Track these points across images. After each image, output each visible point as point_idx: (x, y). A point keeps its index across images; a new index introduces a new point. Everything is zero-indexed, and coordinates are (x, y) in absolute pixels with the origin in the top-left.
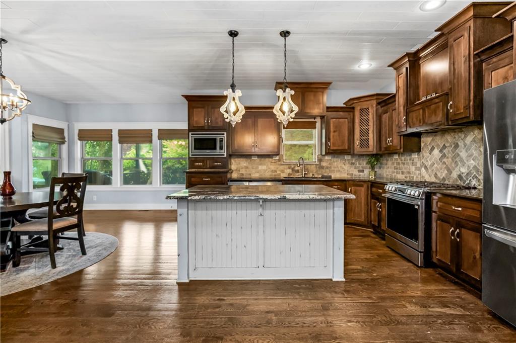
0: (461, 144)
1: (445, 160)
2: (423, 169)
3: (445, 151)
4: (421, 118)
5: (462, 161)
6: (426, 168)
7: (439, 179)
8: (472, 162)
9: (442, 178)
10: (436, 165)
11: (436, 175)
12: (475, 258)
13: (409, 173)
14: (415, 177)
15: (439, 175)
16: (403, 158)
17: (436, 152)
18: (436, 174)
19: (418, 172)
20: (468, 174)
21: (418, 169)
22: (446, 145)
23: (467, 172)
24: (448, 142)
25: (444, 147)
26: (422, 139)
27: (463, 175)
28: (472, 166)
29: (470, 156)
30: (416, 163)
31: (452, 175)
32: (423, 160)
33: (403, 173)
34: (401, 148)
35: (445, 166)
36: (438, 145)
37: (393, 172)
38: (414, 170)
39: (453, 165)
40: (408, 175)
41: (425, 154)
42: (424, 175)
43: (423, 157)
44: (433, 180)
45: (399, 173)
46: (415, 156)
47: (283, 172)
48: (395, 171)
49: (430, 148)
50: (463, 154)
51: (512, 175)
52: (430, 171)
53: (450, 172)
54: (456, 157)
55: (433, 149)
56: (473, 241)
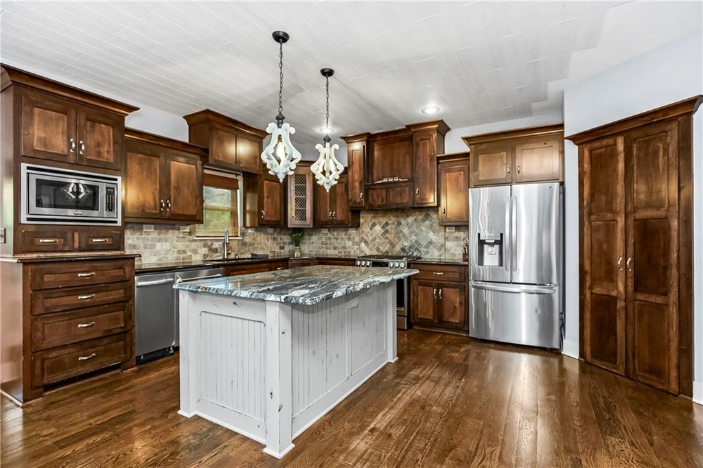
0: (403, 222)
1: (388, 235)
2: (363, 244)
3: (388, 228)
4: (384, 196)
5: (404, 236)
6: (366, 242)
7: (382, 252)
8: (414, 237)
9: (384, 251)
10: (377, 240)
11: (378, 249)
12: (455, 307)
13: (344, 248)
14: (352, 252)
15: (381, 248)
16: (335, 233)
17: (378, 228)
18: (378, 248)
19: (356, 247)
20: (410, 247)
21: (358, 244)
22: (389, 222)
23: (410, 245)
24: (390, 220)
25: (387, 224)
26: (361, 215)
27: (406, 248)
28: (414, 241)
29: (412, 232)
30: (354, 238)
31: (395, 249)
32: (363, 235)
33: (335, 248)
34: (348, 223)
35: (388, 241)
36: (380, 223)
37: (320, 249)
38: (350, 245)
39: (396, 240)
40: (343, 250)
41: (365, 230)
42: (364, 249)
43: (363, 232)
44: (375, 253)
45: (330, 249)
46: (352, 232)
47: (195, 251)
48: (324, 246)
49: (371, 225)
50: (406, 231)
51: (486, 246)
52: (371, 245)
53: (393, 246)
54: (398, 234)
55: (374, 225)
56: (453, 296)
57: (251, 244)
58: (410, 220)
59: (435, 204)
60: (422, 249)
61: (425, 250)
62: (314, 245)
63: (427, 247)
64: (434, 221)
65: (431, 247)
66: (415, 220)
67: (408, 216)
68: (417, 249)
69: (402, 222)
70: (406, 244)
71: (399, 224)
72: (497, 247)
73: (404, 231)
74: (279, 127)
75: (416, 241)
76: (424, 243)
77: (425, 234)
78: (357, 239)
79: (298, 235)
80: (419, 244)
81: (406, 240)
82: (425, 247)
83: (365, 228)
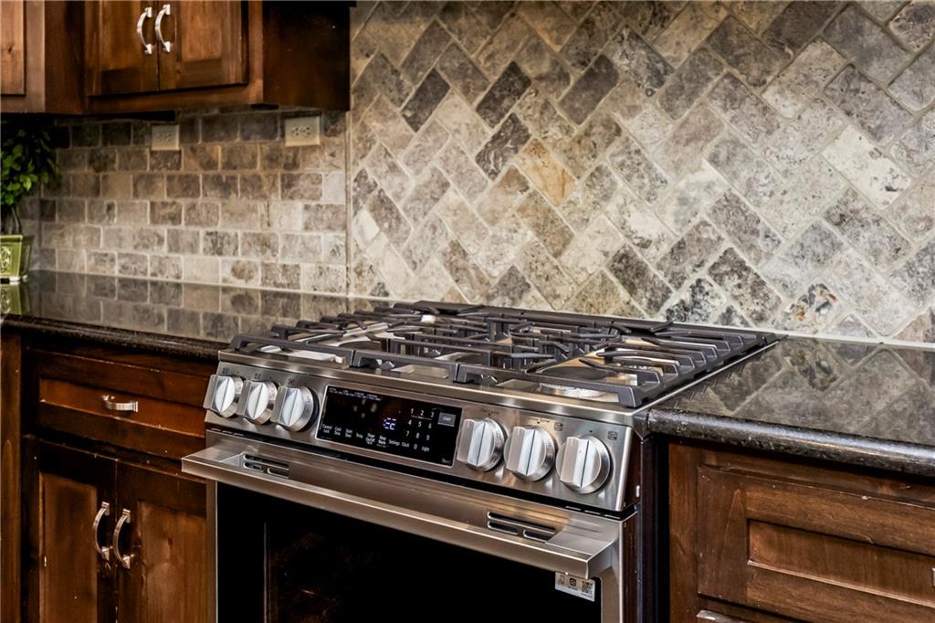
1: (520, 162)
2: (365, 220)
5: (637, 165)
6: (384, 208)
7: (481, 281)
8: (710, 173)
9: (498, 272)
10: (453, 196)
11: (456, 260)
13: (265, 244)
14: (307, 268)
15: (478, 254)
16: (218, 151)
18: (455, 246)
19: (327, 239)
20: (679, 249)
22: (528, 70)
23: (675, 233)
24: (537, 49)
25: (515, 80)
26: (355, 32)
27: (650, 258)
28: (707, 203)
29: (694, 137)
30: (316, 179)
31: (568, 258)
32: (363, 164)
33: (218, 246)
34: (246, 80)
35: (520, 198)
36: (469, 74)
37: (144, 241)
38: (298, 226)
39: (577, 191)
40: (256, 259)
41: (375, 126)
42: (370, 256)
43: (366, 142)
44: (440, 287)
45: (193, 248)
48: (164, 230)
49: (412, 89)
50: (647, 126)
52: (413, 229)
53: (555, 235)
55: (433, 91)
61: (803, 276)
63: (818, 248)
64: (873, 37)
65: (853, 253)
69: (620, 62)
70: (646, 224)
71: (601, 75)
73: (630, 126)
75: (729, 205)
78: (333, 190)
80: (747, 229)
81: (651, 192)
82: (801, 253)
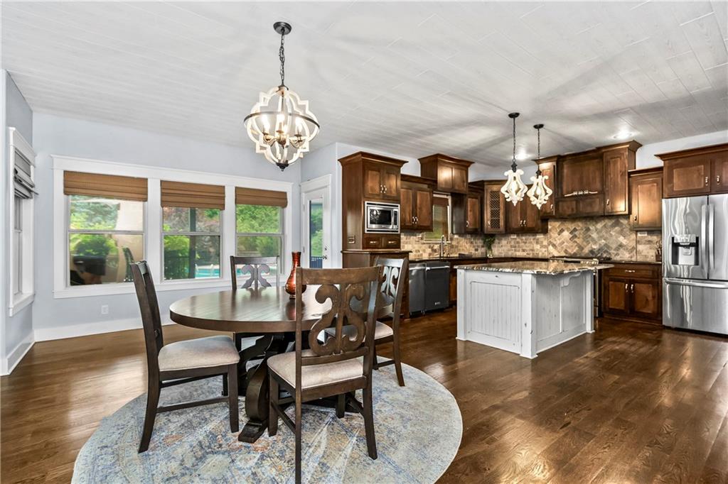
1: (576, 240)
2: (551, 248)
3: (576, 233)
4: (574, 207)
5: (593, 240)
6: (554, 245)
7: (570, 254)
8: (603, 241)
9: (573, 253)
10: (565, 244)
13: (533, 250)
14: (540, 254)
15: (570, 250)
16: (524, 238)
17: (566, 234)
18: (566, 250)
19: (544, 250)
20: (599, 249)
21: (546, 247)
22: (577, 228)
24: (579, 226)
25: (575, 230)
26: (549, 223)
27: (595, 251)
28: (603, 244)
29: (601, 237)
30: (542, 242)
31: (584, 251)
32: (551, 240)
33: (524, 251)
34: (537, 229)
35: (576, 244)
36: (568, 229)
37: (509, 250)
38: (539, 248)
39: (585, 243)
40: (531, 252)
42: (551, 251)
43: (551, 237)
45: (519, 251)
46: (540, 237)
47: (424, 251)
48: (513, 249)
49: (559, 230)
50: (595, 235)
51: (680, 248)
52: (559, 248)
53: (581, 248)
54: (587, 238)
55: (562, 231)
56: (646, 291)
57: (457, 247)
58: (599, 226)
59: (627, 212)
60: (612, 251)
61: (615, 252)
62: (502, 248)
63: (617, 249)
64: (624, 226)
65: (621, 249)
66: (605, 226)
67: (597, 223)
68: (606, 252)
69: (591, 228)
70: (594, 247)
71: (588, 230)
72: (693, 249)
73: (593, 235)
74: (515, 171)
75: (606, 245)
76: (614, 246)
77: (614, 238)
78: (545, 243)
79: (489, 239)
80: (608, 247)
81: (595, 243)
82: (615, 250)
83: (553, 234)
